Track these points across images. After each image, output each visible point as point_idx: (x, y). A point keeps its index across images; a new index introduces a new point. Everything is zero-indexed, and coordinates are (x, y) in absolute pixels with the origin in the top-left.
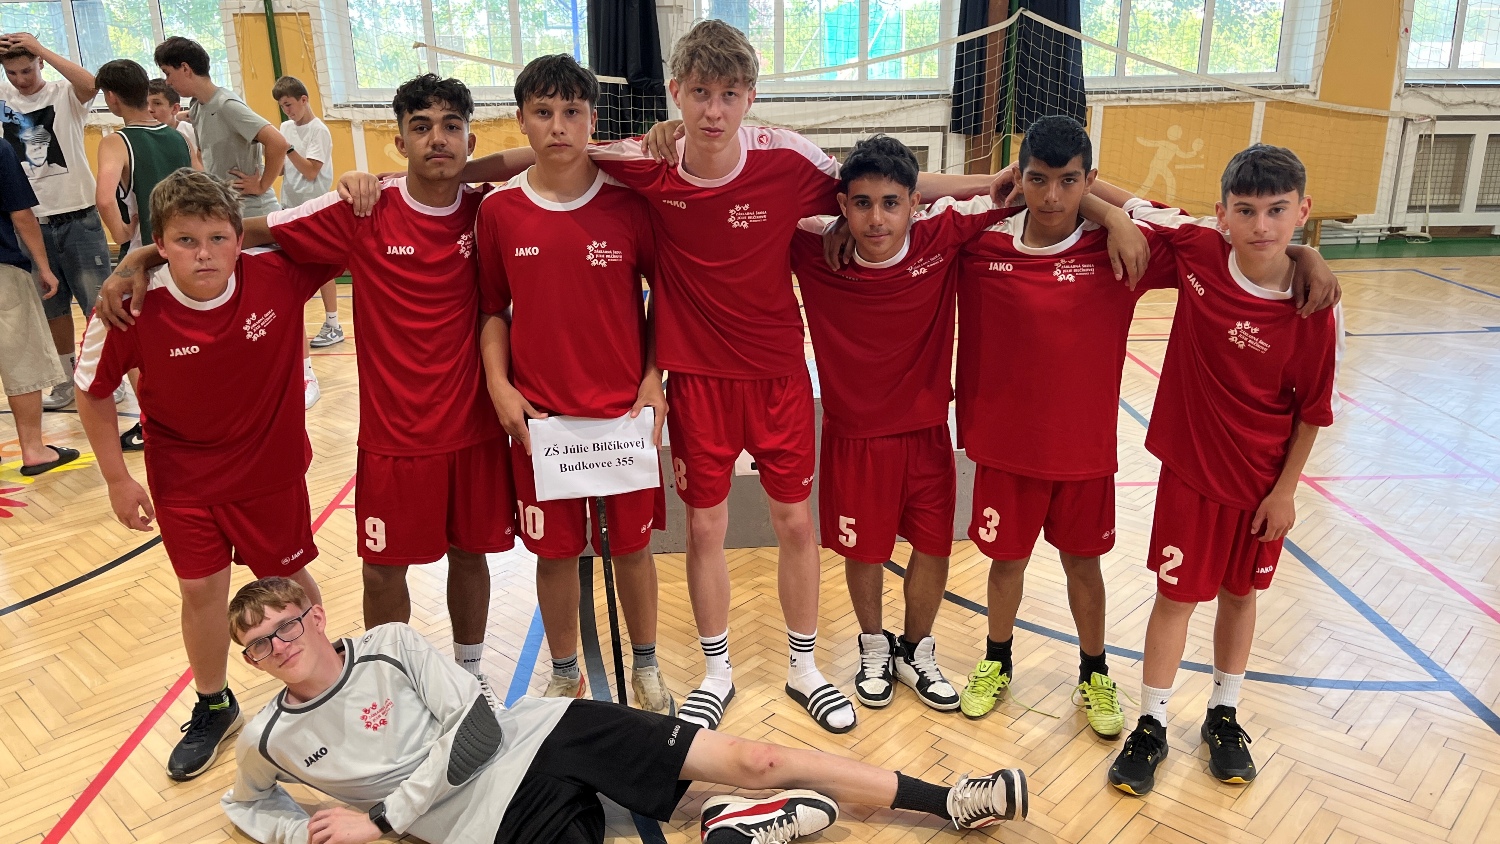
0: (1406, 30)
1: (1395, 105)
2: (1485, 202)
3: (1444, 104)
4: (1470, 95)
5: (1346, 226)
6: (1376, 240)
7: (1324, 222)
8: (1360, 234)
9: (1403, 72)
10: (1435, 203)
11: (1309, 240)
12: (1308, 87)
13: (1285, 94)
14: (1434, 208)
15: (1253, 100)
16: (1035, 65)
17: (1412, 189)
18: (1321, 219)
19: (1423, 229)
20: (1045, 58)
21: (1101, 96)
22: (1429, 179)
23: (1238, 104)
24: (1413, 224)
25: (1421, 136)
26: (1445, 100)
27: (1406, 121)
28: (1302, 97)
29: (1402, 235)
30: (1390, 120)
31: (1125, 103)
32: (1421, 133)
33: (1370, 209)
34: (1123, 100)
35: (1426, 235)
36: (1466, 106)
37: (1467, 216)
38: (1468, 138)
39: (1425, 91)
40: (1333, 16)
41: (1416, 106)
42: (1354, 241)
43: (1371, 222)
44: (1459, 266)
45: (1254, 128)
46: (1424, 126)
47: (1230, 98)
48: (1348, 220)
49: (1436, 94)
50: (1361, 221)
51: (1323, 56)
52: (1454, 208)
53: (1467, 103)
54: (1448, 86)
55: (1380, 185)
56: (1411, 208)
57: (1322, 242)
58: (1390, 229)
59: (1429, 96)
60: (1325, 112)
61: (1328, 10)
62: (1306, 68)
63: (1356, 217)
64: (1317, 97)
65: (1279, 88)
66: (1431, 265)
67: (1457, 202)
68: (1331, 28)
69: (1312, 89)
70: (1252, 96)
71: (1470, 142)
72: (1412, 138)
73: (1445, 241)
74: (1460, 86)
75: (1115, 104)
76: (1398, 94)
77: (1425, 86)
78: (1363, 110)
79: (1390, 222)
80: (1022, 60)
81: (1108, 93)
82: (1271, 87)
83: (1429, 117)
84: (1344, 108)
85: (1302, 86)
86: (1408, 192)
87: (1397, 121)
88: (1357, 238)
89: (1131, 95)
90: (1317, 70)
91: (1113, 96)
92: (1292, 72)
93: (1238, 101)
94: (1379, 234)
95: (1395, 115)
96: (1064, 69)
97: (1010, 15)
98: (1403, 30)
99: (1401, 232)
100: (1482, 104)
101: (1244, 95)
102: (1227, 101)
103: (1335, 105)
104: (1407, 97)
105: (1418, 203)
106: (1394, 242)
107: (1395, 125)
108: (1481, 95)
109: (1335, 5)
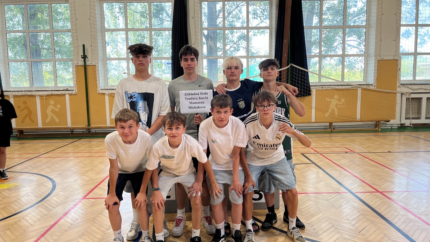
0: (400, 69)
1: (398, 90)
2: (428, 117)
3: (413, 89)
4: (420, 87)
5: (388, 123)
6: (397, 127)
7: (381, 122)
8: (392, 125)
9: (399, 80)
10: (413, 117)
11: (377, 127)
12: (373, 85)
13: (366, 87)
14: (413, 118)
15: (358, 88)
16: (295, 79)
17: (406, 113)
18: (380, 121)
19: (410, 124)
20: (298, 77)
21: (314, 87)
22: (410, 110)
23: (353, 89)
24: (407, 123)
25: (407, 98)
26: (413, 88)
27: (402, 94)
28: (371, 88)
29: (404, 126)
30: (397, 94)
31: (321, 89)
32: (407, 97)
33: (394, 118)
34: (321, 88)
35: (411, 126)
36: (419, 90)
37: (423, 120)
38: (421, 98)
39: (407, 86)
40: (378, 66)
41: (404, 90)
42: (391, 128)
43: (395, 122)
44: (422, 135)
45: (358, 96)
46: (407, 95)
47: (351, 88)
48: (388, 121)
49: (410, 86)
50: (392, 122)
51: (376, 77)
52: (419, 118)
53: (419, 89)
54: (413, 84)
55: (396, 112)
56: (406, 118)
57: (381, 128)
58: (401, 124)
59: (408, 87)
60: (378, 91)
61: (377, 64)
62: (371, 80)
63: (390, 120)
64: (376, 87)
65: (364, 85)
66: (414, 134)
67: (419, 117)
68: (378, 69)
69: (374, 85)
70: (357, 87)
71: (421, 100)
72: (404, 99)
73: (417, 128)
74: (417, 84)
75: (319, 89)
76: (399, 87)
77: (406, 84)
78: (389, 91)
79: (400, 122)
80: (292, 77)
81: (317, 86)
82: (362, 85)
83: (408, 93)
84: (384, 90)
85: (371, 85)
86: (405, 114)
87: (399, 94)
88: (391, 126)
89: (323, 87)
90: (375, 80)
91: (318, 87)
92: (368, 81)
93: (353, 88)
94: (398, 125)
95: (399, 92)
96: (304, 79)
97: (288, 65)
98: (398, 69)
99: (404, 125)
100: (424, 89)
101: (355, 87)
102: (350, 89)
103: (381, 90)
104: (402, 87)
105: (408, 117)
106: (402, 128)
107: (399, 96)
108: (423, 87)
109: (378, 63)
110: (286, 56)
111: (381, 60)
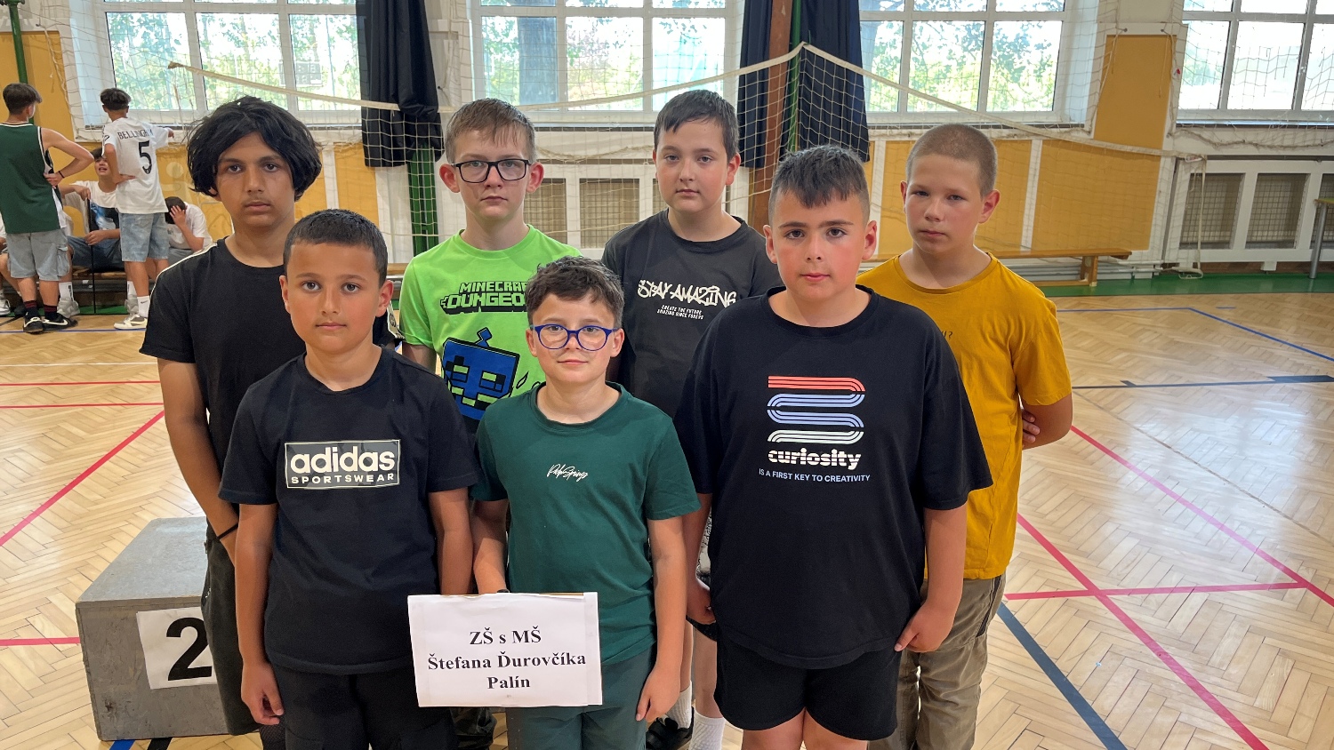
0: (1178, 72)
1: (1167, 144)
2: (1254, 239)
3: (1215, 144)
4: (1239, 135)
5: (1121, 262)
6: (1150, 276)
7: (1100, 258)
8: (1134, 269)
9: (1174, 112)
10: (1206, 239)
11: (1087, 275)
12: (1083, 126)
13: (1061, 132)
14: (1206, 245)
15: (1031, 138)
16: (817, 100)
17: (1184, 226)
18: (1097, 256)
19: (1195, 266)
20: (827, 92)
21: (883, 131)
22: (1201, 217)
23: (1016, 141)
24: (1185, 260)
25: (1192, 175)
26: (1215, 140)
27: (1178, 160)
28: (1078, 136)
29: (1175, 271)
30: (1163, 160)
31: (907, 139)
32: (1193, 171)
33: (1143, 244)
34: (905, 135)
35: (1198, 270)
36: (1235, 146)
37: (1237, 253)
38: (1239, 177)
39: (1196, 131)
40: (1106, 57)
41: (1188, 145)
42: (1129, 277)
43: (1146, 258)
44: (1227, 304)
45: (1032, 165)
46: (1196, 166)
47: (1009, 136)
48: (1124, 256)
49: (1206, 134)
50: (1136, 256)
51: (1097, 96)
52: (1223, 244)
53: (1236, 143)
54: (1219, 126)
55: (1154, 222)
56: (1183, 245)
57: (1099, 277)
58: (1164, 265)
59: (1200, 136)
60: (1099, 150)
61: (1102, 51)
62: (1080, 107)
63: (1131, 253)
64: (1092, 136)
65: (1055, 127)
66: (1203, 302)
67: (1227, 239)
68: (1104, 69)
69: (1086, 128)
70: (1029, 134)
71: (1240, 180)
72: (1184, 177)
73: (1218, 278)
74: (1231, 126)
75: (898, 139)
76: (1170, 134)
77: (1195, 126)
78: (1136, 150)
79: (1163, 258)
80: (804, 94)
81: (890, 128)
82: (1048, 126)
83: (1200, 156)
84: (1118, 147)
85: (1077, 126)
86: (1180, 229)
87: (1169, 160)
88: (1132, 273)
89: (913, 131)
90: (1092, 110)
91: (895, 131)
92: (1067, 112)
93: (1016, 138)
94: (1153, 270)
95: (1167, 155)
96: (846, 103)
97: (791, 49)
98: (1175, 70)
99: (1173, 268)
100: (1251, 143)
101: (1022, 133)
102: (1005, 139)
103: (1109, 144)
104: (1179, 136)
105: (1190, 240)
106: (1167, 278)
107: (1166, 165)
108: (1250, 136)
109: (1108, 46)
110: (784, 12)
111: (1120, 36)
